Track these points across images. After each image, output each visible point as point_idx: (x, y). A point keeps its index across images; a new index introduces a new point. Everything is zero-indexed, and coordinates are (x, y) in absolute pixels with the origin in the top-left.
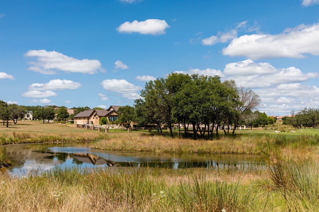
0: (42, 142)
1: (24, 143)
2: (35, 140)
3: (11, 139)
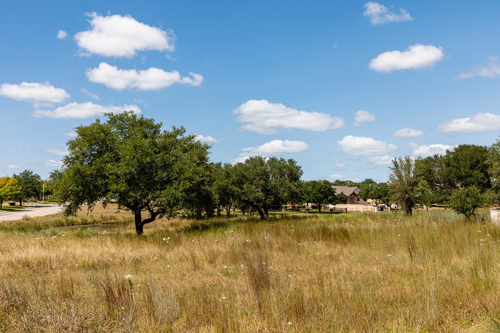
1: (107, 223)
3: (94, 220)
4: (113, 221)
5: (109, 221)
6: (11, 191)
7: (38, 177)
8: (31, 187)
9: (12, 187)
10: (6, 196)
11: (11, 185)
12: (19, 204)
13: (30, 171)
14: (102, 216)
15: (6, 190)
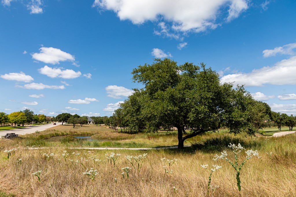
0: (81, 135)
1: (73, 135)
2: (79, 134)
3: (67, 133)
4: (76, 134)
5: (74, 134)
6: (21, 119)
7: (33, 112)
8: (29, 117)
9: (22, 117)
10: (19, 121)
11: (21, 116)
12: (22, 125)
13: (29, 110)
14: (70, 131)
15: (19, 118)
